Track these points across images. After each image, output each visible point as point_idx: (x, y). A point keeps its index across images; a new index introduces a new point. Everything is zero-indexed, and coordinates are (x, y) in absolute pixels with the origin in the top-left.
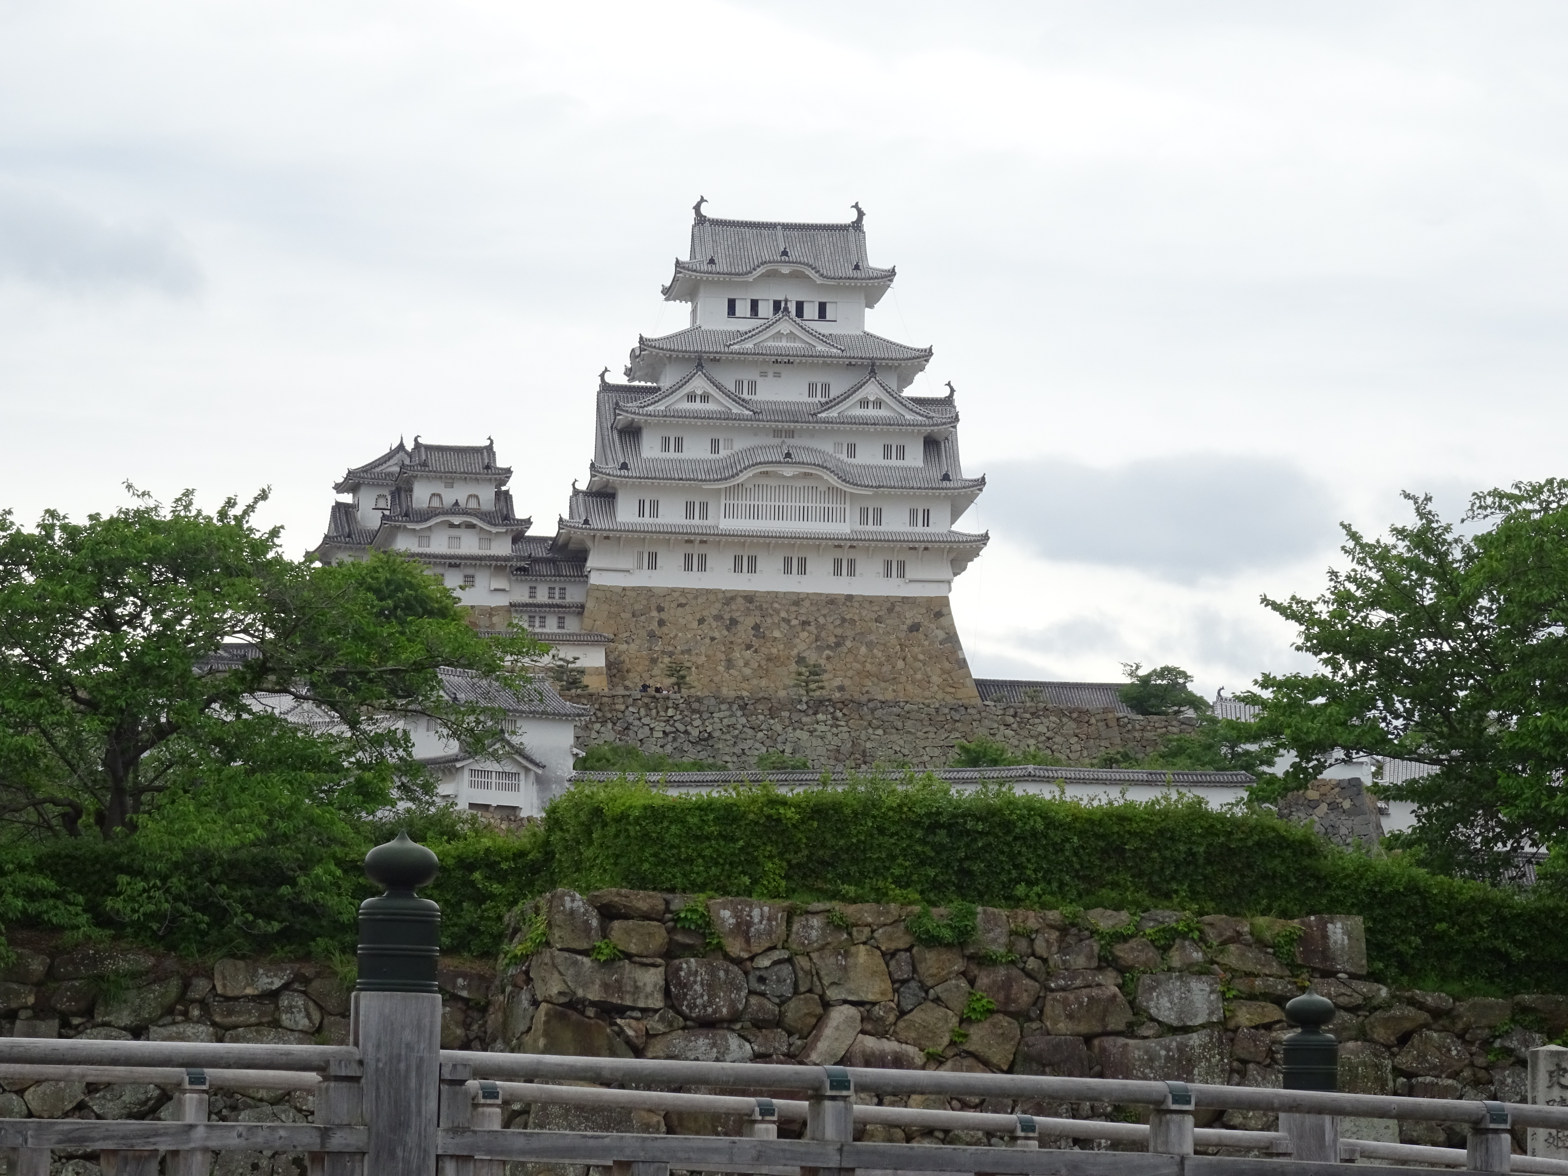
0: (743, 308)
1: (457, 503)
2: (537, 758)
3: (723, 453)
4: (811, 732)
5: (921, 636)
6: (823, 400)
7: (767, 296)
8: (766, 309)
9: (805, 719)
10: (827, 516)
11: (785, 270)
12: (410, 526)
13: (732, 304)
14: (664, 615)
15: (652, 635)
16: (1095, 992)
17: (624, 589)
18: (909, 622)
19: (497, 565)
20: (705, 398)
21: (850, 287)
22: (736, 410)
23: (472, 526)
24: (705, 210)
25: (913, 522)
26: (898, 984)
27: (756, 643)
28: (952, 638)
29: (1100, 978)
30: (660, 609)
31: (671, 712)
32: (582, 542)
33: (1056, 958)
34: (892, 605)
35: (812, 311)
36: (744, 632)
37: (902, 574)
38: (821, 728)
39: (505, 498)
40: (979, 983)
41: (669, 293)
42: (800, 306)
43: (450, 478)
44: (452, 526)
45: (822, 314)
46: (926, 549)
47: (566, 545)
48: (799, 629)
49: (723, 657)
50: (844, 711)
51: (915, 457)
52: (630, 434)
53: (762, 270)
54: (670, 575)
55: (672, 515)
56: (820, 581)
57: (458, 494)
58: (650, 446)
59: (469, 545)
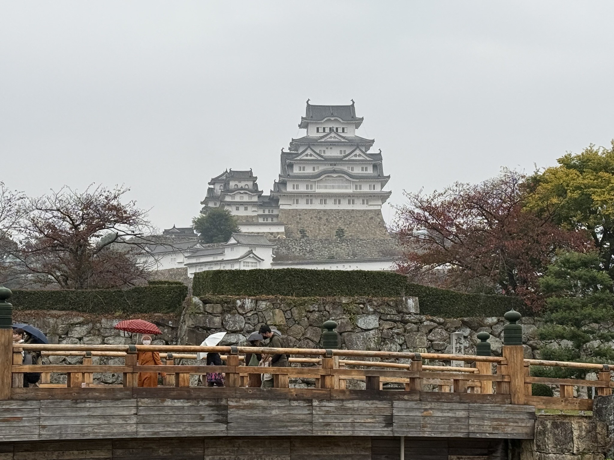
0: (321, 130)
1: (242, 187)
2: (262, 258)
3: (316, 171)
4: (341, 248)
5: (373, 221)
6: (344, 155)
7: (328, 126)
8: (327, 130)
9: (339, 245)
10: (346, 188)
11: (333, 119)
12: (229, 194)
13: (318, 129)
14: (301, 217)
15: (298, 222)
16: (342, 320)
17: (290, 210)
18: (370, 217)
19: (253, 204)
20: (311, 155)
21: (351, 123)
22: (319, 158)
23: (247, 193)
24: (309, 103)
25: (370, 189)
26: (287, 319)
27: (327, 224)
28: (382, 220)
30: (300, 215)
31: (301, 244)
32: (277, 197)
33: (331, 312)
34: (365, 212)
35: (340, 130)
36: (323, 221)
37: (367, 203)
38: (344, 247)
39: (255, 185)
40: (310, 319)
41: (300, 126)
42: (337, 129)
43: (240, 180)
44: (241, 193)
45: (343, 131)
46: (374, 196)
47: (273, 198)
48: (339, 219)
49: (318, 228)
50: (350, 242)
51: (370, 171)
52: (291, 166)
53: (326, 119)
54: (302, 205)
55: (302, 188)
56: (345, 206)
57: (242, 184)
58: (296, 170)
59: (246, 199)
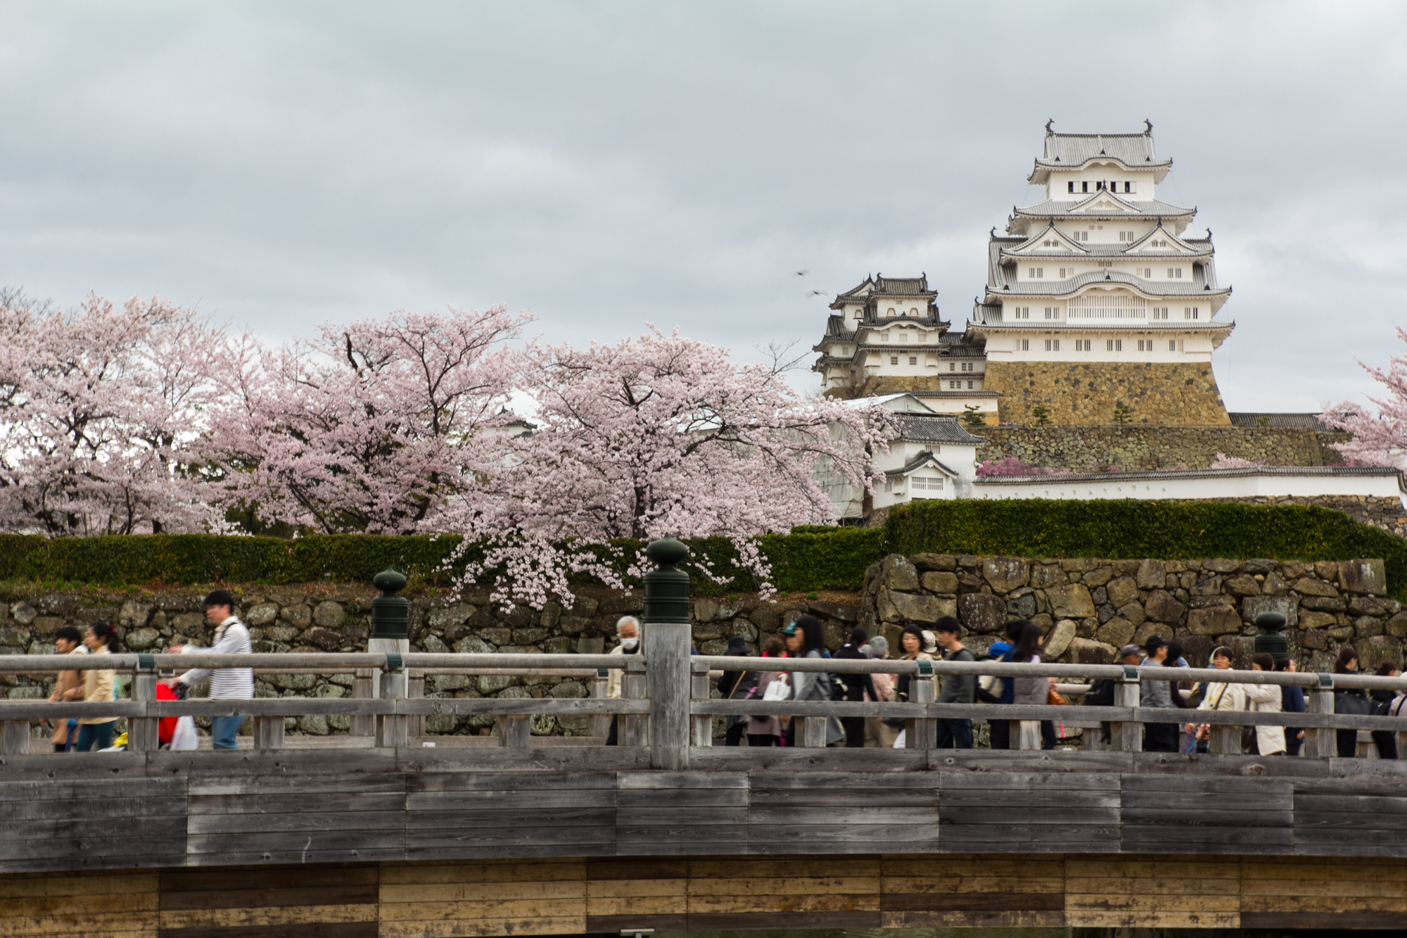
0: (1078, 187)
1: (904, 314)
2: (953, 469)
3: (1068, 277)
4: (1125, 449)
5: (1194, 387)
6: (1129, 243)
7: (1093, 178)
8: (1092, 187)
9: (1120, 440)
10: (1134, 314)
11: (1104, 162)
12: (876, 328)
13: (1071, 185)
14: (1034, 379)
15: (1026, 391)
16: (1219, 608)
17: (1009, 363)
18: (1186, 378)
19: (928, 350)
20: (1056, 243)
21: (1144, 172)
22: (1075, 250)
23: (914, 327)
24: (1052, 127)
25: (1188, 316)
26: (1098, 606)
27: (1091, 394)
28: (1214, 388)
29: (1221, 600)
30: (1031, 375)
31: (1037, 439)
32: (982, 335)
33: (1194, 590)
34: (1176, 369)
35: (1120, 187)
36: (1083, 388)
37: (1181, 348)
38: (1131, 446)
39: (933, 309)
40: (1148, 605)
41: (1031, 179)
42: (1113, 185)
43: (899, 297)
44: (901, 327)
45: (1128, 189)
46: (1196, 333)
47: (972, 337)
48: (1118, 384)
49: (1071, 403)
50: (1145, 434)
51: (1188, 274)
52: (1010, 267)
53: (1089, 163)
54: (1037, 353)
55: (1037, 316)
56: (1130, 354)
57: (905, 307)
58: (1023, 274)
59: (912, 339)
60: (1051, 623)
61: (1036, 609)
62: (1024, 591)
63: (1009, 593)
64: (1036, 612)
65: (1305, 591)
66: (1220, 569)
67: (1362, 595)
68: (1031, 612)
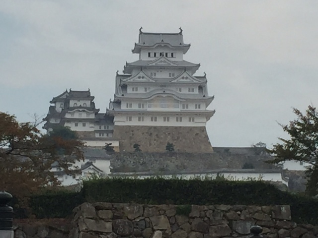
0: (152, 55)
2: (101, 169)
3: (148, 91)
4: (171, 161)
5: (199, 137)
6: (173, 78)
7: (158, 52)
8: (158, 55)
9: (169, 158)
10: (174, 107)
11: (163, 45)
12: (69, 111)
13: (149, 54)
14: (134, 133)
15: (130, 138)
16: (222, 226)
17: (123, 126)
18: (196, 133)
19: (91, 121)
20: (143, 78)
21: (179, 49)
22: (151, 81)
23: (85, 111)
24: (142, 30)
25: (196, 108)
26: (172, 225)
27: (157, 139)
28: (207, 137)
29: (223, 222)
30: (132, 131)
32: (113, 114)
34: (191, 129)
35: (170, 55)
36: (154, 136)
37: (193, 121)
38: (173, 160)
39: (93, 104)
41: (133, 51)
42: (166, 54)
43: (79, 99)
44: (79, 111)
45: (172, 56)
46: (199, 114)
47: (109, 115)
48: (168, 135)
49: (149, 143)
50: (179, 155)
51: (196, 91)
52: (124, 87)
53: (157, 45)
54: (135, 122)
55: (135, 107)
56: (173, 123)
57: (80, 103)
58: (129, 90)
59: (84, 116)
60: (152, 232)
61: (146, 226)
62: (141, 218)
63: (134, 219)
64: (146, 227)
65: (257, 218)
66: (223, 209)
67: (281, 220)
68: (143, 228)
